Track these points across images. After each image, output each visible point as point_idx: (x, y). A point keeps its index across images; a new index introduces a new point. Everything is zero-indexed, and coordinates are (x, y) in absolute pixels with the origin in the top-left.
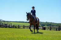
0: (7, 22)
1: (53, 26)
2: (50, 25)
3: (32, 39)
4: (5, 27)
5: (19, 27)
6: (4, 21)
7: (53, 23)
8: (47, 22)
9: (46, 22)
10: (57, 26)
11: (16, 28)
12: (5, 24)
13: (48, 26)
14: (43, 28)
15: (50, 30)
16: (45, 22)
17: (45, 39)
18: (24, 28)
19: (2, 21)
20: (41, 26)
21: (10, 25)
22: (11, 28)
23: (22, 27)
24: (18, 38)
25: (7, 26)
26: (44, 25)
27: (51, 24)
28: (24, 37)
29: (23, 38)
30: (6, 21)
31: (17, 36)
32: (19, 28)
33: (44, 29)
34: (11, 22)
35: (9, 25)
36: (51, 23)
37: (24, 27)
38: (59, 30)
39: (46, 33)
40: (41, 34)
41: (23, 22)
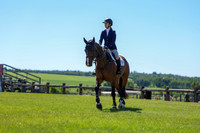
0: (27, 72)
1: (176, 85)
2: (167, 82)
3: (106, 128)
4: (20, 91)
5: (64, 90)
6: (17, 71)
7: (177, 76)
8: (158, 73)
9: (155, 73)
10: (188, 86)
11: (54, 92)
12: (20, 80)
13: (159, 86)
14: (143, 92)
15: (167, 99)
16: (151, 73)
17: (151, 129)
18: (81, 93)
19: (9, 71)
20: (135, 85)
21: (37, 83)
22: (38, 91)
23: (74, 90)
24: (60, 126)
25: (24, 87)
26: (147, 84)
27: (169, 81)
28: (80, 122)
29: (77, 126)
30: (23, 71)
31: (58, 120)
32: (64, 92)
33: (147, 95)
34: (38, 72)
35: (31, 81)
36: (170, 75)
37: (81, 89)
38: (197, 101)
39: (154, 110)
40: (135, 114)
41: (79, 74)
